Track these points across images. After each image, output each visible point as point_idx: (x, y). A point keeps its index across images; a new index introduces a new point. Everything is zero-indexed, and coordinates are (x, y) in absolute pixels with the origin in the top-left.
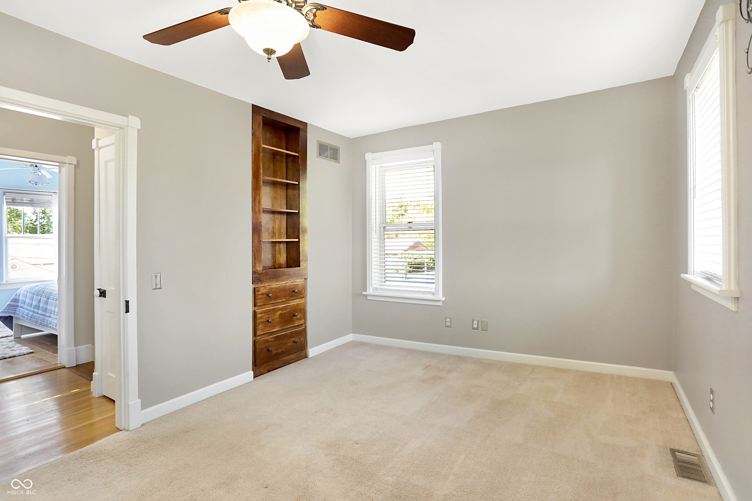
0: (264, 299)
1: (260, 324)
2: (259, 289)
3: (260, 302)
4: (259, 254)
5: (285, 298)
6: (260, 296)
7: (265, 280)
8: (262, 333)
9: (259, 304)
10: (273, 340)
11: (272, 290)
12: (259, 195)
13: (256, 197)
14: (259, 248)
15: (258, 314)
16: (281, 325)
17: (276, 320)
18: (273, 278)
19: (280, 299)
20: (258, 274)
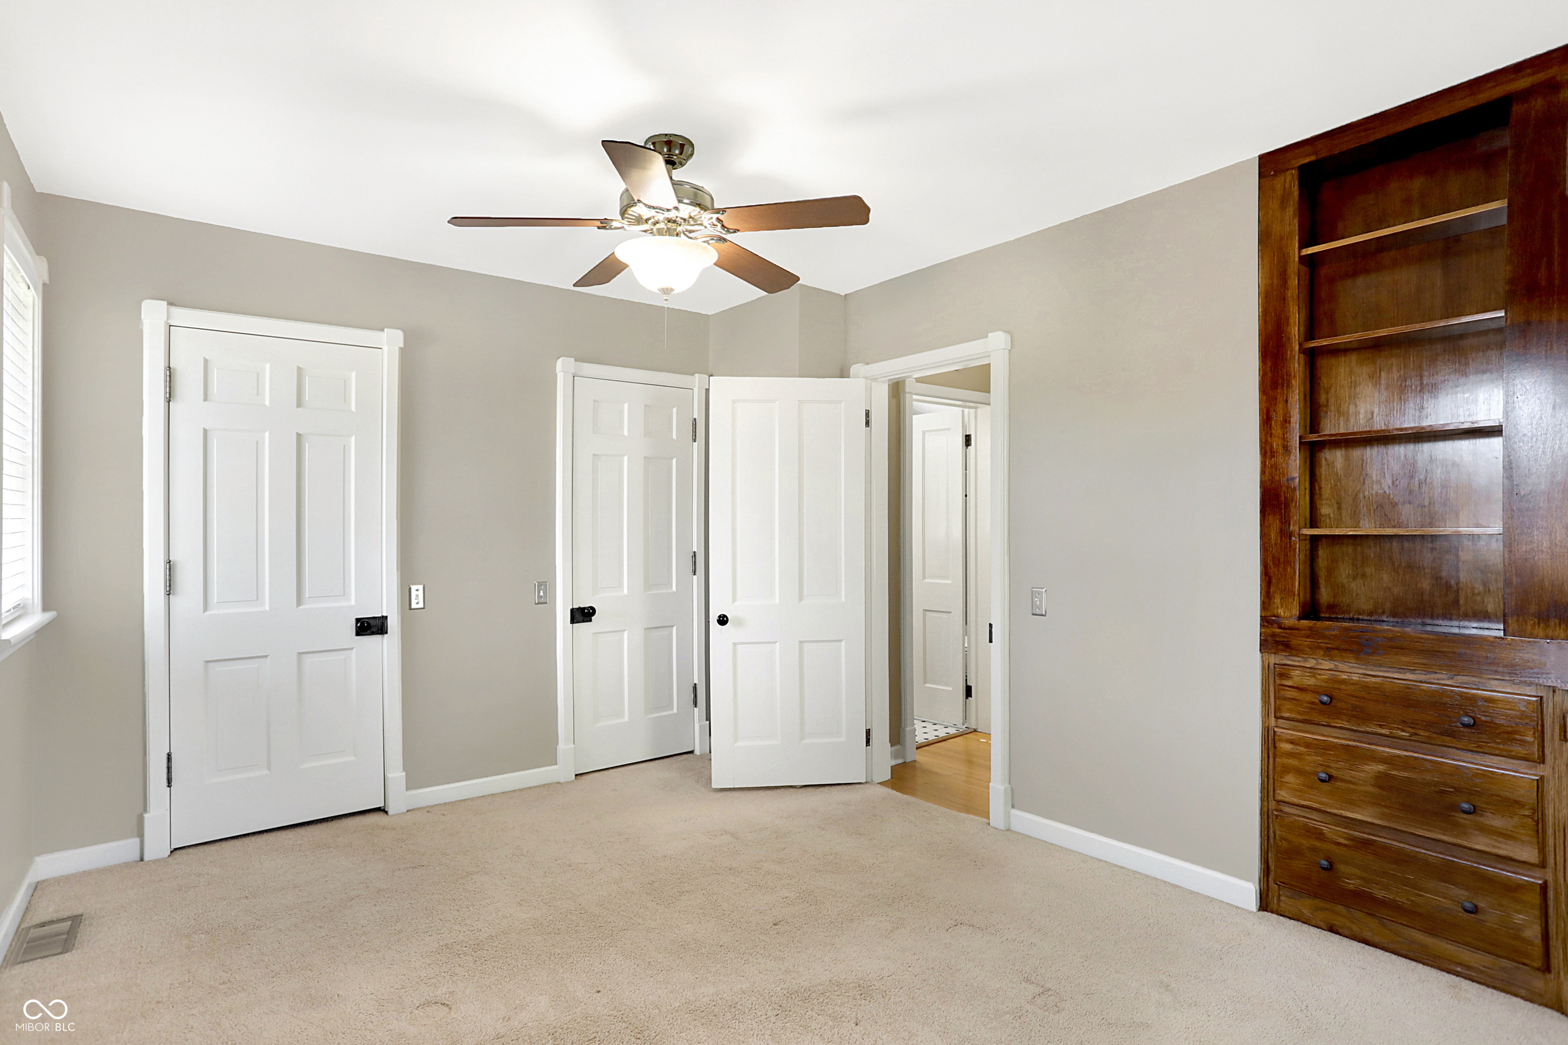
0: (1305, 704)
1: (1289, 773)
2: (1289, 669)
3: (1288, 709)
4: (1285, 570)
5: (1412, 731)
6: (1291, 693)
7: (1307, 649)
8: (1296, 800)
9: (1287, 715)
10: (1346, 842)
11: (1343, 687)
12: (1287, 401)
13: (1272, 409)
14: (1286, 555)
15: (1280, 740)
16: (1387, 811)
17: (1362, 788)
18: (1352, 651)
19: (1380, 726)
20: (1280, 628)
